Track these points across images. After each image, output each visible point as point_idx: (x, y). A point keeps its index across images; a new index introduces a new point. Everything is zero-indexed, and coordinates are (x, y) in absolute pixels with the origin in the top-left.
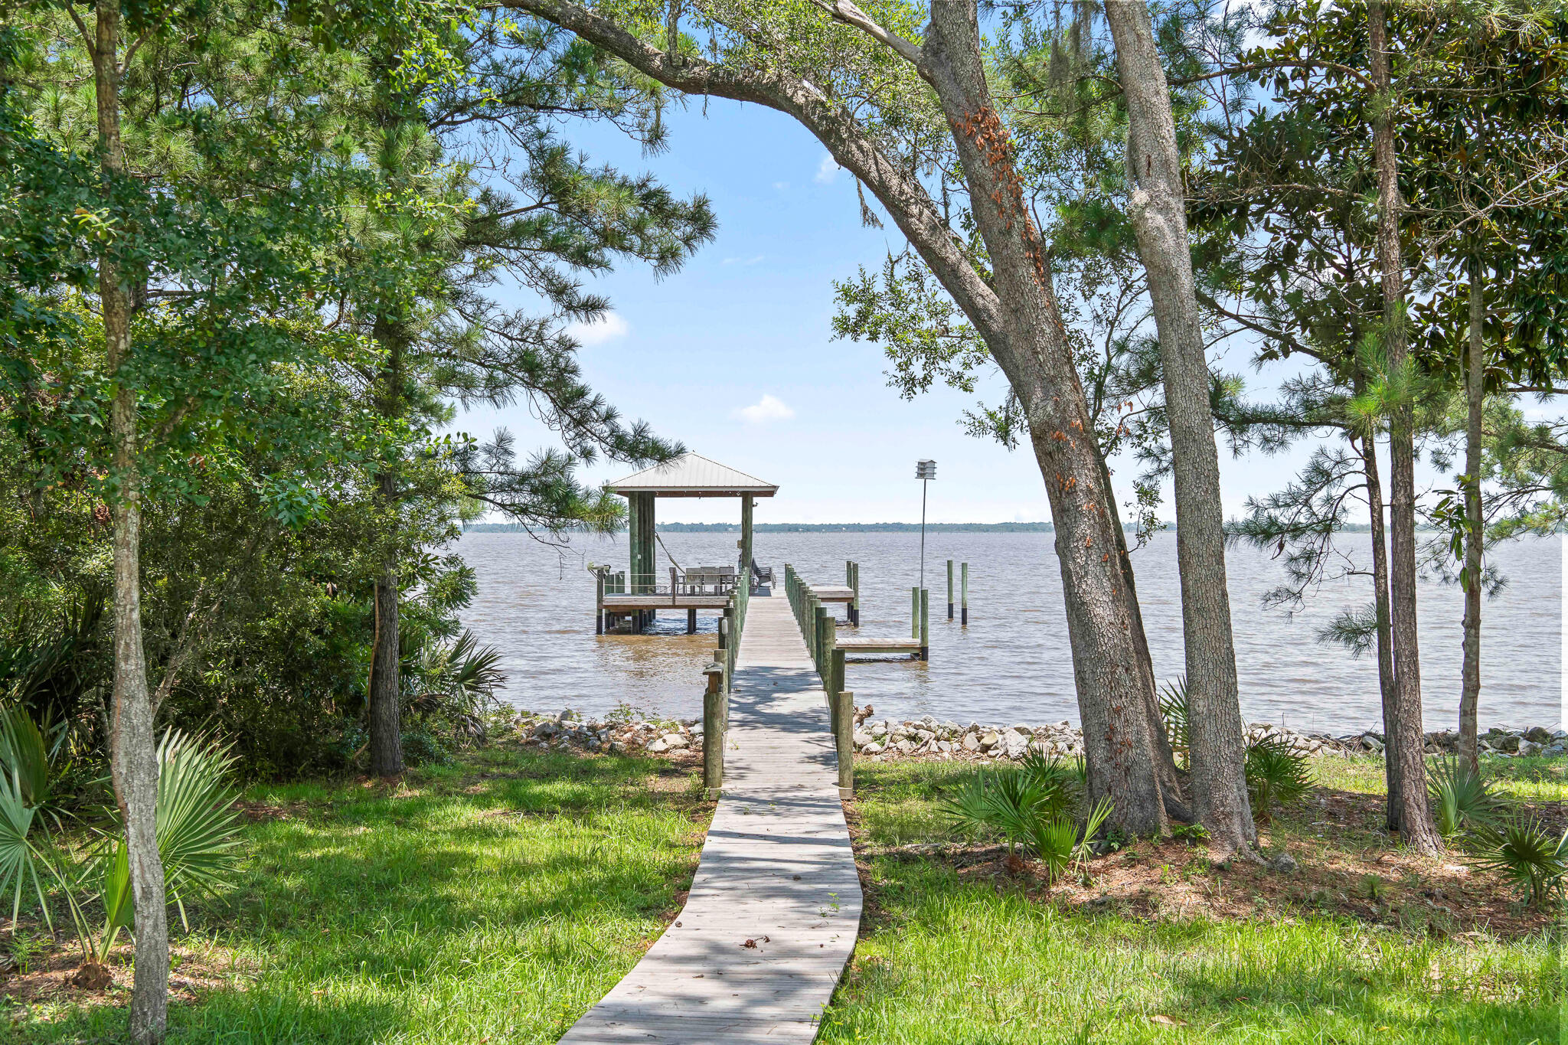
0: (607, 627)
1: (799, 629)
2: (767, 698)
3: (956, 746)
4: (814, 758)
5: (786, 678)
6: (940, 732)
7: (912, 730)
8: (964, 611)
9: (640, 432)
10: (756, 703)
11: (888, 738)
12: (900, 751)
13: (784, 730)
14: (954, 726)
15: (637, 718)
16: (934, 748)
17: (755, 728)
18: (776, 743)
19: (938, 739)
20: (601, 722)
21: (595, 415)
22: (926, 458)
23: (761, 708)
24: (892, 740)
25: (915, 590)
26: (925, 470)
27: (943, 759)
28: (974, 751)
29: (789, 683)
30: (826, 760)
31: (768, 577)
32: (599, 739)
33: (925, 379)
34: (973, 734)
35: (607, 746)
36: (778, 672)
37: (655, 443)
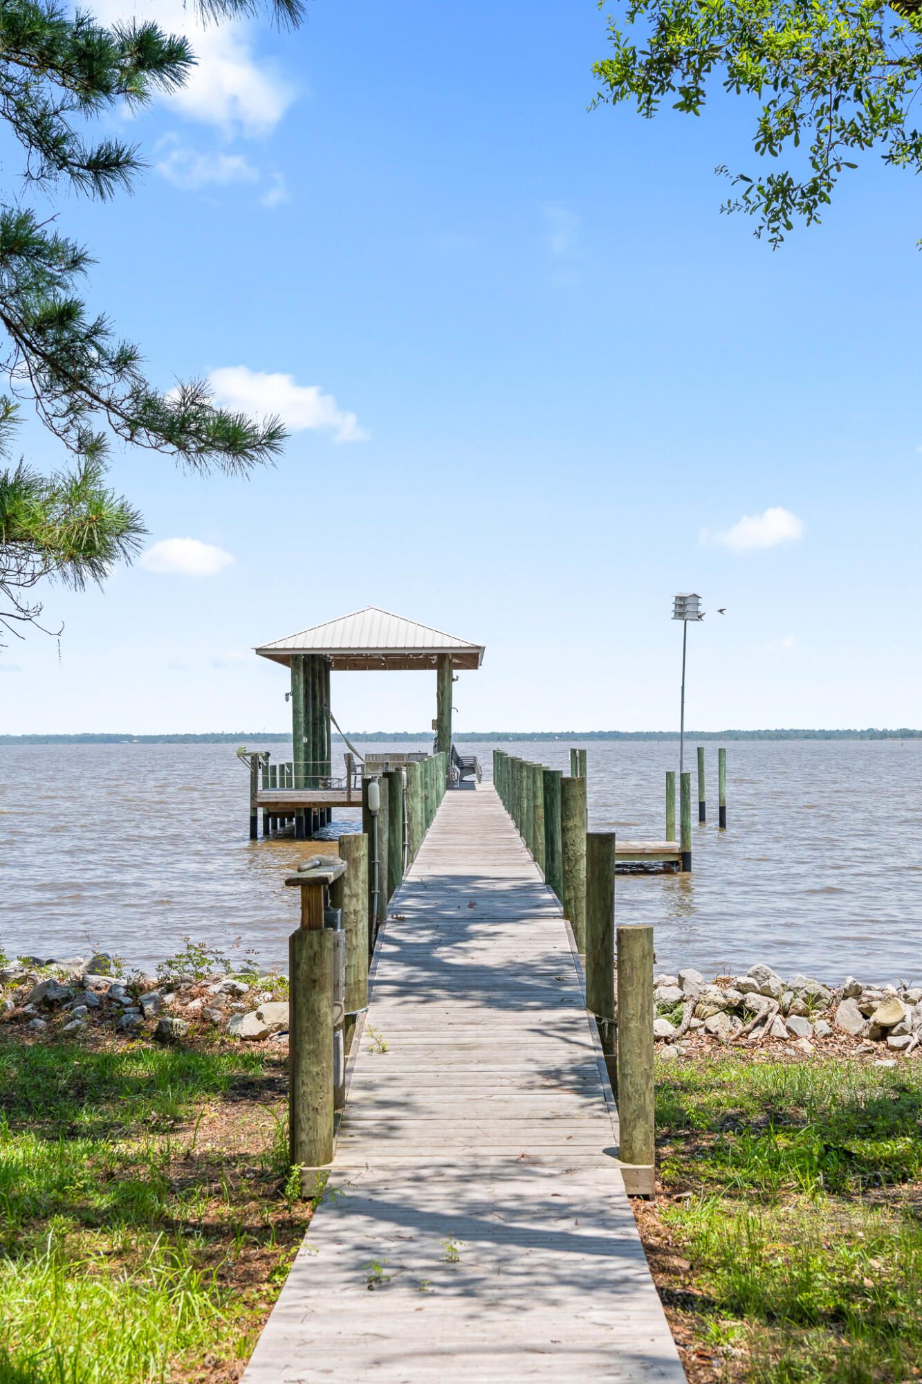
0: (266, 832)
1: (512, 824)
2: (456, 933)
3: (823, 1026)
4: (556, 1074)
5: (495, 895)
6: (787, 998)
7: (734, 996)
8: (722, 810)
9: (192, 397)
10: (434, 944)
11: (686, 1008)
12: (714, 1037)
13: (490, 1003)
14: (815, 987)
15: (217, 969)
16: (779, 1030)
17: (429, 999)
18: (469, 1035)
19: (785, 1013)
20: (153, 978)
21: (94, 353)
22: (686, 592)
23: (442, 953)
24: (694, 1013)
25: (669, 776)
26: (685, 608)
27: (801, 1052)
28: (858, 1037)
29: (499, 904)
30: (583, 1081)
31: (472, 769)
32: (142, 1012)
33: (814, 189)
34: (851, 1001)
35: (154, 1026)
36: (481, 884)
37: (223, 420)
